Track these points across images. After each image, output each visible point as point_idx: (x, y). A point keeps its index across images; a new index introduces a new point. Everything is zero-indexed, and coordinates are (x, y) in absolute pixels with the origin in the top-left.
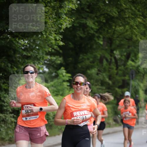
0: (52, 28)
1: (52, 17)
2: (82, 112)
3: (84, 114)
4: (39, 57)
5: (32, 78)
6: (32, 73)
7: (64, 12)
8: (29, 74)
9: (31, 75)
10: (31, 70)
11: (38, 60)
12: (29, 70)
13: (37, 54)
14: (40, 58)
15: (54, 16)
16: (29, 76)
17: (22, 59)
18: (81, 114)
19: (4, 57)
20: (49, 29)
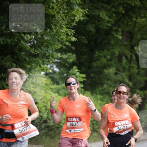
0: (63, 21)
1: (63, 8)
2: (123, 122)
3: (125, 124)
4: (47, 54)
5: (75, 88)
6: (74, 84)
7: (76, 2)
8: (72, 85)
9: (74, 86)
10: (72, 81)
11: (48, 58)
12: (71, 82)
13: (46, 52)
14: (49, 55)
15: (65, 7)
16: (71, 87)
17: (28, 58)
18: (123, 124)
19: (9, 56)
20: (59, 23)
